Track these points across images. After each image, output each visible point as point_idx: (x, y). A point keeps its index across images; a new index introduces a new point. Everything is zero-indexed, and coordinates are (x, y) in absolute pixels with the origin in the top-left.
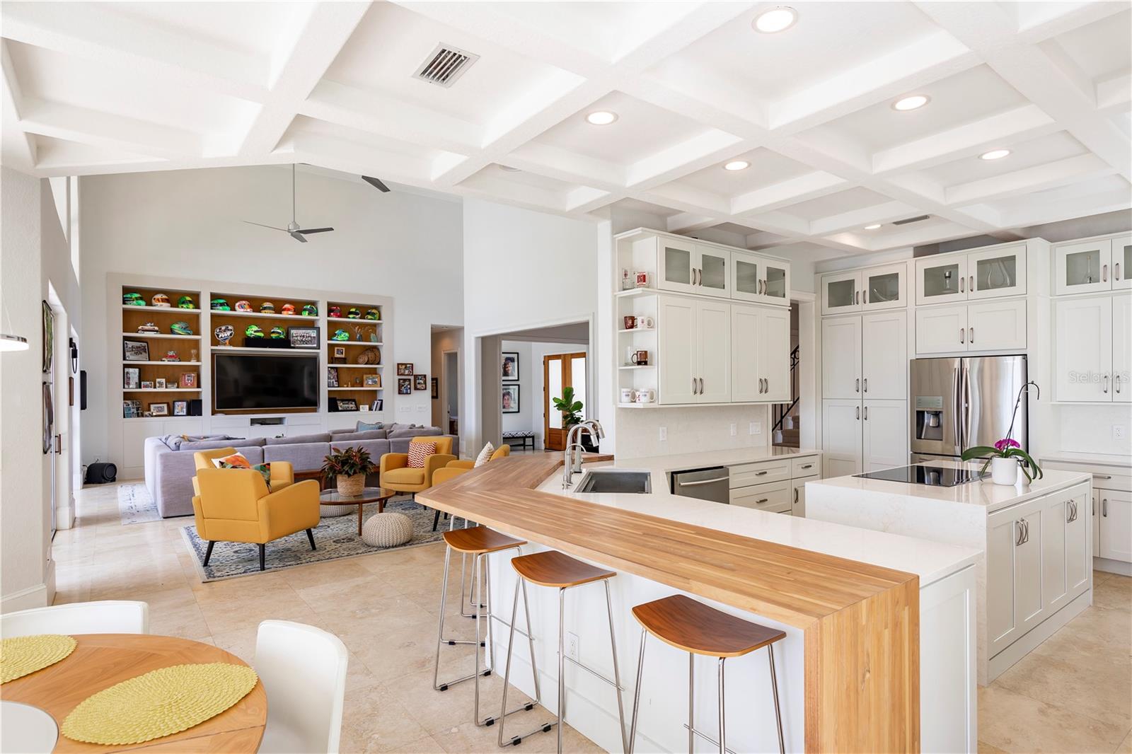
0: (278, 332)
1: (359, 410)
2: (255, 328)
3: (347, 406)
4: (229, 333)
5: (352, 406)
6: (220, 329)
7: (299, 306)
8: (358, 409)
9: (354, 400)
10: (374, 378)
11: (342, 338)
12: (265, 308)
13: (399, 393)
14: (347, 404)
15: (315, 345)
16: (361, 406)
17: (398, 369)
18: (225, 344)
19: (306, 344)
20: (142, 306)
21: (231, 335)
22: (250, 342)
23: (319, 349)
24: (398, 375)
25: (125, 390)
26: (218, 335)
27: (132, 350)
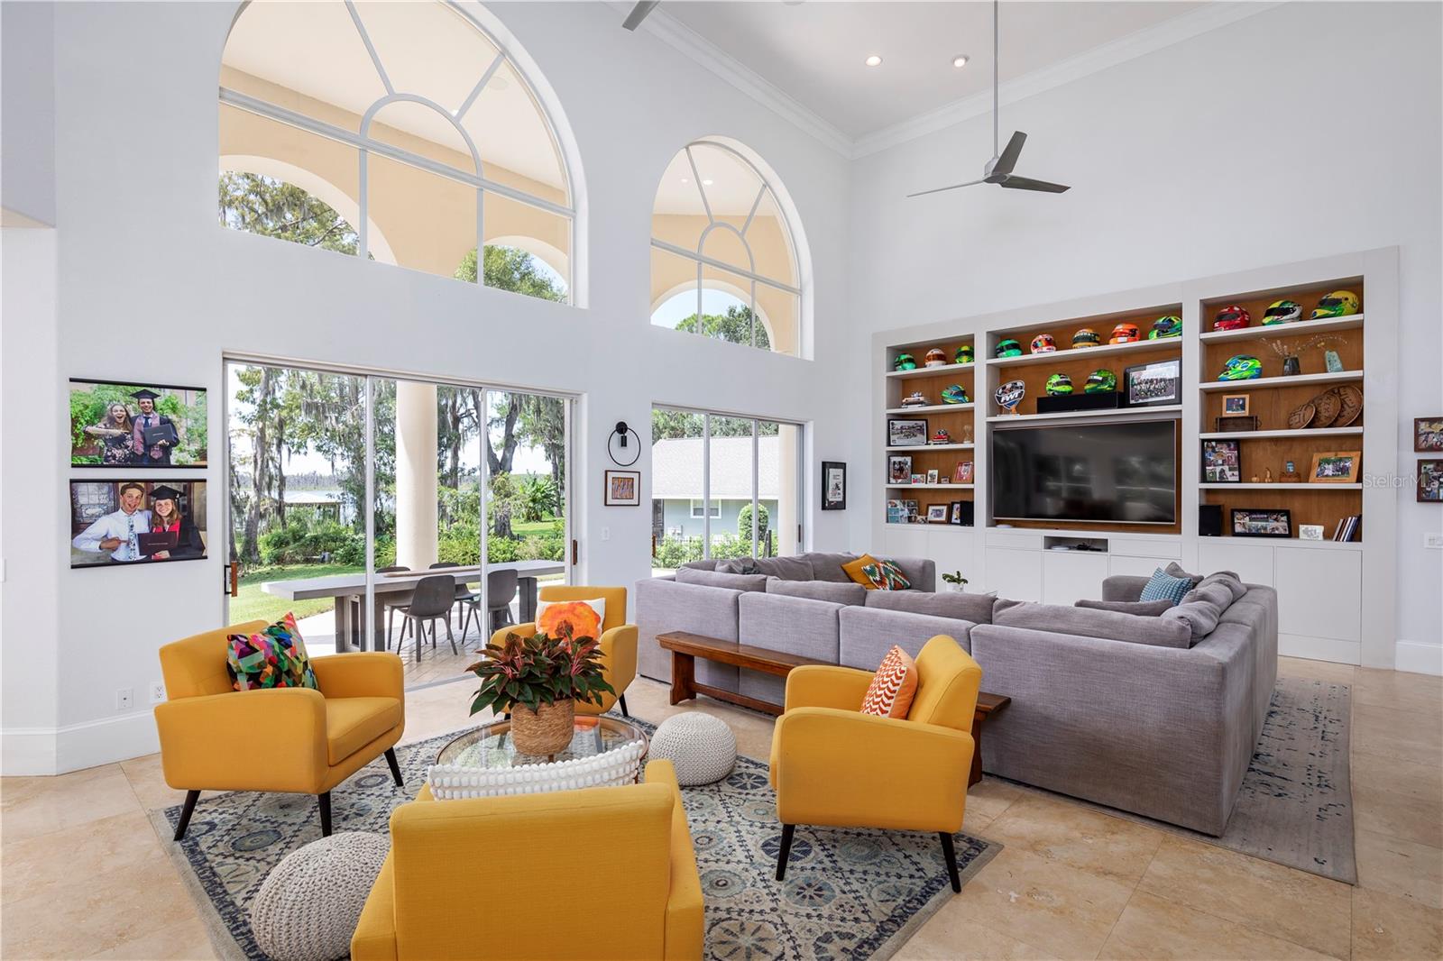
0: (1098, 380)
1: (1297, 536)
2: (1056, 378)
3: (1260, 524)
4: (1016, 393)
5: (1281, 525)
6: (1004, 388)
7: (1140, 323)
8: (1292, 533)
9: (1287, 513)
10: (1341, 460)
11: (1241, 373)
12: (1077, 340)
13: (1420, 499)
14: (1266, 520)
15: (1173, 397)
16: (1302, 528)
17: (1417, 435)
18: (1008, 412)
19: (1157, 395)
20: (909, 370)
21: (1020, 395)
22: (1047, 404)
23: (1180, 403)
24: (1417, 449)
25: (891, 486)
26: (999, 399)
27: (902, 433)
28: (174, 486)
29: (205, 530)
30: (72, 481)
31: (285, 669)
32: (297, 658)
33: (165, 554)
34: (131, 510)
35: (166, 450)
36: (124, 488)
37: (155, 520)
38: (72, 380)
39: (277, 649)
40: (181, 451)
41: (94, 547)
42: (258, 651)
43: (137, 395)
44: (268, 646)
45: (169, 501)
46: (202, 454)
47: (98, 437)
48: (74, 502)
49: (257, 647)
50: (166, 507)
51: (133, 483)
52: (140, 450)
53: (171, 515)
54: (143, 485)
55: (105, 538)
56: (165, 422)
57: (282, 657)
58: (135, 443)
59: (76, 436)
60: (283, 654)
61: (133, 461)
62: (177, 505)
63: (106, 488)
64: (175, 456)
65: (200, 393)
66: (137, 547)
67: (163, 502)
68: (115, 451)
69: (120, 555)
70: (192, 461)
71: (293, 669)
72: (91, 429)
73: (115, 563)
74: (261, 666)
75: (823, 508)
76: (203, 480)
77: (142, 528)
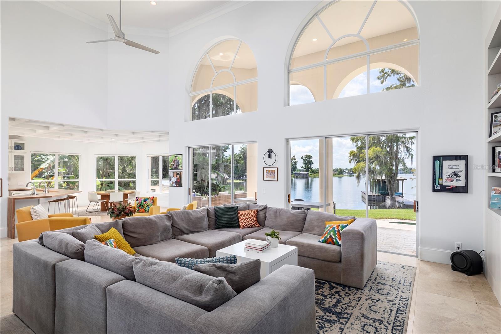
25: (493, 174)
28: (179, 173)
29: (182, 181)
33: (178, 185)
34: (175, 177)
37: (177, 179)
38: (170, 155)
41: (171, 183)
51: (175, 172)
53: (179, 178)
55: (173, 182)
56: (178, 161)
58: (175, 165)
64: (179, 167)
65: (182, 155)
66: (175, 184)
72: (171, 163)
73: (173, 186)
75: (434, 190)
76: (182, 172)
77: (176, 181)
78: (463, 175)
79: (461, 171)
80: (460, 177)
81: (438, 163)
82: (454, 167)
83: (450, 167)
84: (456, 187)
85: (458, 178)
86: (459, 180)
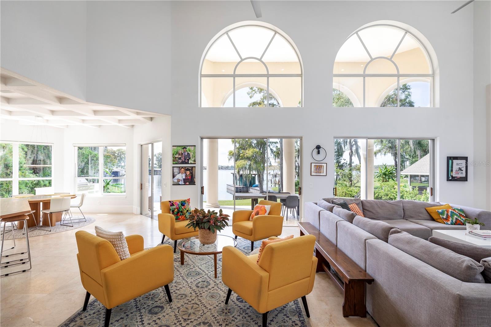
28: (189, 168)
29: (195, 178)
30: (173, 167)
31: (181, 211)
32: (185, 209)
33: (188, 183)
34: (182, 173)
35: (188, 160)
36: (181, 168)
37: (186, 176)
38: (173, 146)
39: (180, 206)
40: (191, 160)
41: (176, 181)
42: (174, 205)
43: (183, 148)
44: (178, 205)
45: (189, 171)
46: (195, 161)
47: (177, 158)
48: (173, 171)
49: (174, 204)
50: (188, 173)
51: (182, 167)
52: (184, 160)
53: (189, 174)
54: (184, 168)
55: (178, 179)
56: (188, 154)
57: (180, 208)
58: (183, 159)
59: (173, 157)
60: (181, 207)
61: (183, 163)
62: (190, 172)
63: (178, 168)
64: (190, 162)
65: (194, 147)
66: (183, 181)
67: (187, 172)
68: (180, 161)
69: (180, 183)
70: (193, 162)
71: (183, 211)
72: (176, 156)
73: (179, 184)
74: (175, 209)
75: (448, 180)
76: (195, 167)
77: (184, 177)
78: (464, 169)
79: (463, 167)
80: (462, 171)
81: (450, 161)
82: (460, 164)
83: (457, 164)
84: (460, 177)
85: (462, 172)
86: (462, 173)
